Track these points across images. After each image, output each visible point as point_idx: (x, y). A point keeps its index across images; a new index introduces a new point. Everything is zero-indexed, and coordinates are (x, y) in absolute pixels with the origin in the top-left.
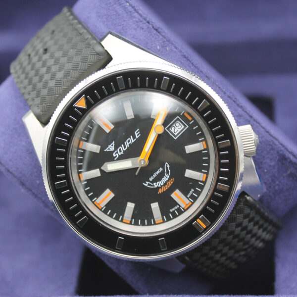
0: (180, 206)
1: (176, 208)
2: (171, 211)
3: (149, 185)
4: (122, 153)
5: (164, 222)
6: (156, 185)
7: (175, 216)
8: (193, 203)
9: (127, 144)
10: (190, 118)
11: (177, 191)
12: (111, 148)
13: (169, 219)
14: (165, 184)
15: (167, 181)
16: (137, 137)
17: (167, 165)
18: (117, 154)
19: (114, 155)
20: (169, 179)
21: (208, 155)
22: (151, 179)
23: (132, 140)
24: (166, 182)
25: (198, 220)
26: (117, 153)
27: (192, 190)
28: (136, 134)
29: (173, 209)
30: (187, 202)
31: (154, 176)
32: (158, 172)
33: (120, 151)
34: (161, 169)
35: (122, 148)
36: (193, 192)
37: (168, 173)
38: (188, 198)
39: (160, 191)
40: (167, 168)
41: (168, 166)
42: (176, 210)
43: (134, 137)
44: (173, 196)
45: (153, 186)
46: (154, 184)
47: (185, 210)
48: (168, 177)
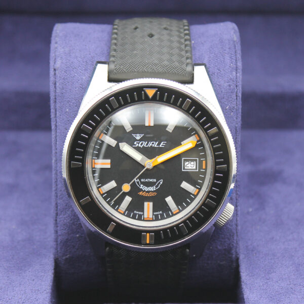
0: (143, 214)
1: (140, 213)
2: (135, 212)
3: (138, 182)
4: (141, 146)
5: (124, 214)
6: (142, 187)
7: (134, 218)
8: (153, 220)
9: (150, 144)
10: (204, 167)
11: (151, 204)
12: (138, 137)
13: (128, 216)
14: (148, 192)
15: (152, 191)
16: (160, 146)
17: (161, 181)
18: (137, 144)
19: (135, 143)
20: (154, 191)
21: (192, 200)
22: (142, 180)
23: (155, 145)
24: (150, 191)
25: (148, 234)
26: (139, 143)
27: (161, 212)
28: (162, 144)
29: (137, 212)
30: (151, 216)
31: (147, 180)
32: (151, 180)
33: (141, 145)
34: (155, 180)
35: (145, 144)
36: (160, 214)
37: (157, 187)
38: (153, 215)
39: (141, 193)
40: (159, 183)
41: (161, 183)
42: (139, 214)
43: (159, 144)
44: (146, 204)
45: (140, 186)
46: (142, 185)
47: (144, 220)
48: (154, 189)
